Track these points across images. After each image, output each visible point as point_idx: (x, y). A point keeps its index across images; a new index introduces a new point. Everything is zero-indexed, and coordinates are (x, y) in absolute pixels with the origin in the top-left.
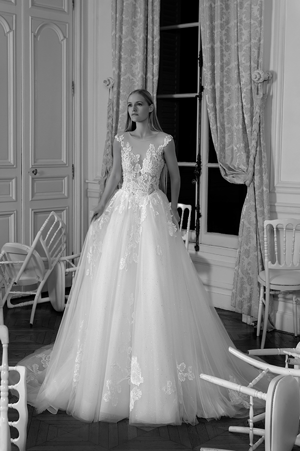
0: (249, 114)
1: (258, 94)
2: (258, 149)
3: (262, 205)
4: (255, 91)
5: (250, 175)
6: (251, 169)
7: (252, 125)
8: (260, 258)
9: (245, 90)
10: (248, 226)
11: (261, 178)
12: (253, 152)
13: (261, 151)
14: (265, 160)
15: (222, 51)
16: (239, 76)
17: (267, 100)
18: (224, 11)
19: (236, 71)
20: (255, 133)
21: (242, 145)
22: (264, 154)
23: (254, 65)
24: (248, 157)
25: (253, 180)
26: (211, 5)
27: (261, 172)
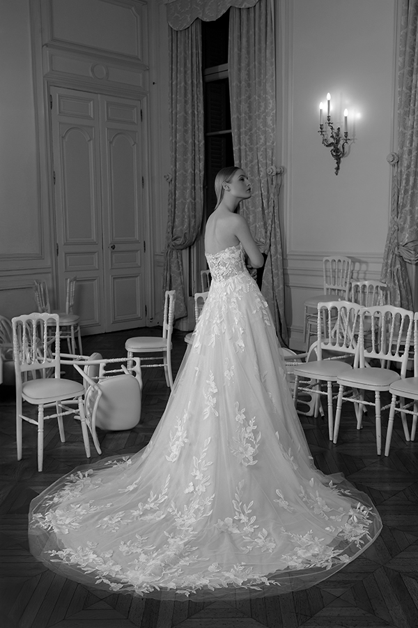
0: (266, 200)
1: (272, 184)
2: (273, 226)
3: (277, 269)
4: (270, 182)
5: (268, 246)
6: (268, 241)
7: (268, 208)
8: (276, 305)
9: (263, 181)
10: (267, 285)
11: (276, 247)
12: (269, 228)
13: (275, 227)
14: (278, 234)
15: (246, 152)
16: (259, 171)
17: (279, 188)
18: (248, 121)
19: (257, 167)
20: (271, 214)
21: (262, 223)
22: (278, 230)
23: (269, 162)
24: (266, 232)
25: (270, 250)
26: (238, 117)
27: (276, 244)
